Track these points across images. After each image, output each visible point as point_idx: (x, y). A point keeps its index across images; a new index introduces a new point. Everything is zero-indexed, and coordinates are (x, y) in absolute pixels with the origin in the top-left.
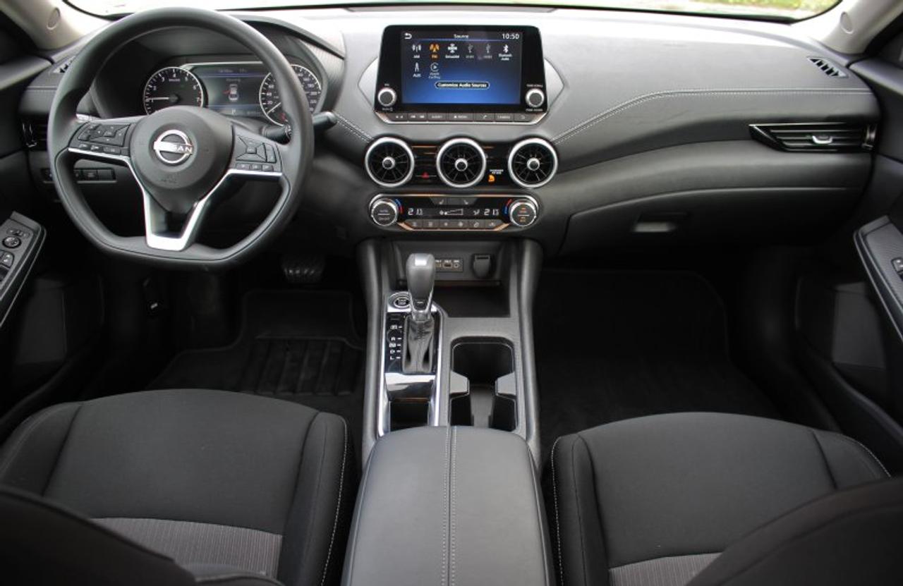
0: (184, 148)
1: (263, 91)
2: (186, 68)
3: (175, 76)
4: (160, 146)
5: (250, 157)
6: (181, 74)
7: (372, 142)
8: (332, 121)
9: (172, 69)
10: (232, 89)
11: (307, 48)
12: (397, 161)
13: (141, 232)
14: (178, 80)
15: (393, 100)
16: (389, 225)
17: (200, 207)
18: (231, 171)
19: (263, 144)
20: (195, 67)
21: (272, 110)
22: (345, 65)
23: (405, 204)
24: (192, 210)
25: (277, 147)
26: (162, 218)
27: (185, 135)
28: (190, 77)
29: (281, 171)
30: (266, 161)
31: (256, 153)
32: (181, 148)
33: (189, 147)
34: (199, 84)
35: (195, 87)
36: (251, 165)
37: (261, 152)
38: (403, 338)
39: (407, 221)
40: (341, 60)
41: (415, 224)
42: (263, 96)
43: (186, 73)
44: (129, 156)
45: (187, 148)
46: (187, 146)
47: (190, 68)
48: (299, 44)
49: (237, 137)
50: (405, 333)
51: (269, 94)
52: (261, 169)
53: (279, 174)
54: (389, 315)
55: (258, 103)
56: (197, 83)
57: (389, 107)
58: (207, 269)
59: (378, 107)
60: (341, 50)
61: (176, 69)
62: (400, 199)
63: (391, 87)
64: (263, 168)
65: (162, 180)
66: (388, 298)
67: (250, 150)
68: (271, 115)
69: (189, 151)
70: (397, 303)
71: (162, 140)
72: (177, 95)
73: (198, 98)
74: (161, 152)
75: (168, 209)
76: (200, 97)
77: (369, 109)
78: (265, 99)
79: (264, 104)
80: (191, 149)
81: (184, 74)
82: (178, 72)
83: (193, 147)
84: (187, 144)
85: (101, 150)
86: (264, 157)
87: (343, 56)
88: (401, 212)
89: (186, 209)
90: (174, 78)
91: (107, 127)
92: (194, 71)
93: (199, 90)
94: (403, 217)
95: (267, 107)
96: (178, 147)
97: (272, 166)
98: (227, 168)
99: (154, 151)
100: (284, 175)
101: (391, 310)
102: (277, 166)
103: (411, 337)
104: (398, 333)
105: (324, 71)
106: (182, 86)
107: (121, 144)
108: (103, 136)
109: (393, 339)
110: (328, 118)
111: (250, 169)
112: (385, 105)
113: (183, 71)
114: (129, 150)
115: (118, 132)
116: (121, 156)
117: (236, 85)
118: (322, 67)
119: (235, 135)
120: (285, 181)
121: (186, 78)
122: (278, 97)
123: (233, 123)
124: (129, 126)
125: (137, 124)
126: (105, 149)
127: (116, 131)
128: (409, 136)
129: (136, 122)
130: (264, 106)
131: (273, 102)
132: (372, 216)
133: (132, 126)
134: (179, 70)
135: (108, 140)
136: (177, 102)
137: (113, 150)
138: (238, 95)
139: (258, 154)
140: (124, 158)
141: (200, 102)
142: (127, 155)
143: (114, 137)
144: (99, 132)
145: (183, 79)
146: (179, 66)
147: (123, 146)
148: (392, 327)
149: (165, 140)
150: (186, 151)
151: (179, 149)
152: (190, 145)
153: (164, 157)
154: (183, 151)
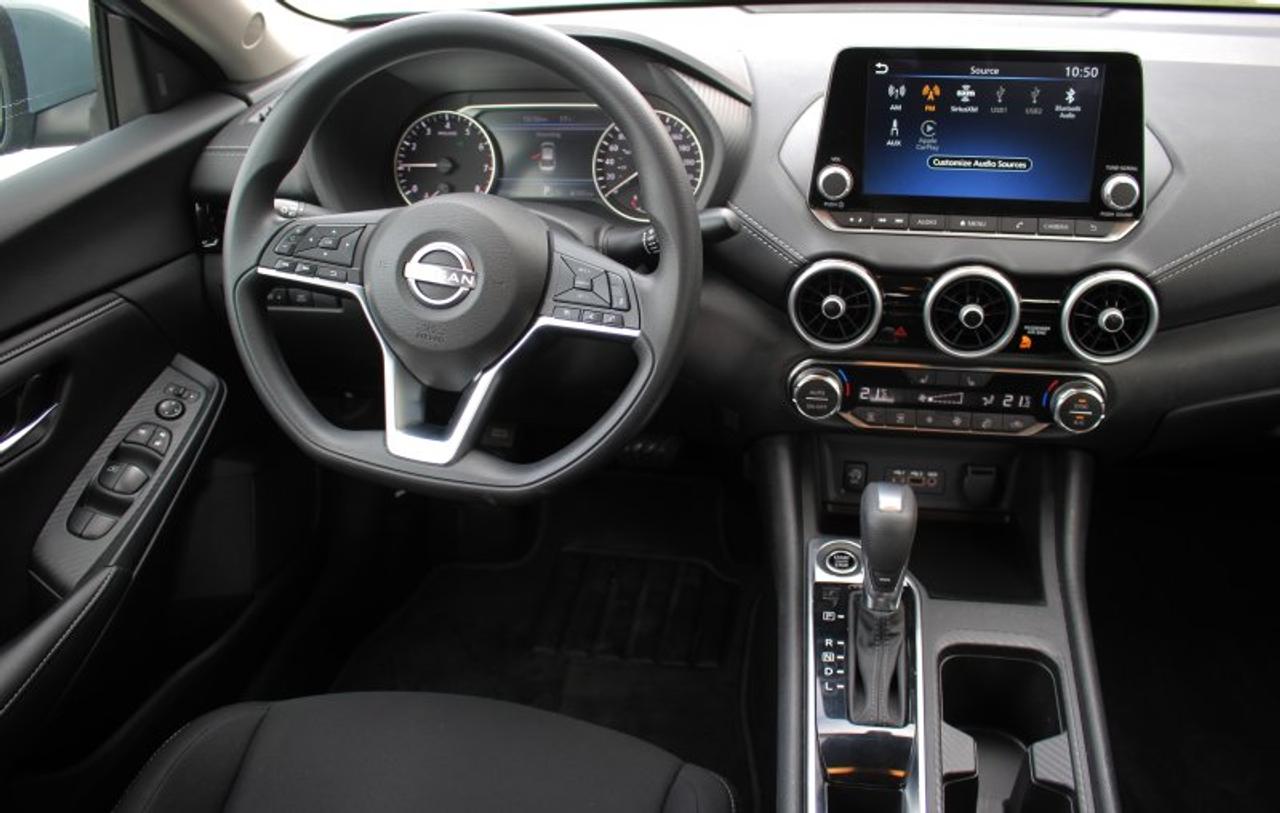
0: (460, 278)
1: (600, 156)
2: (466, 112)
3: (448, 126)
4: (415, 270)
5: (581, 296)
6: (459, 124)
7: (804, 266)
8: (731, 225)
9: (443, 115)
10: (545, 150)
11: (687, 87)
12: (848, 303)
13: (377, 423)
14: (454, 133)
15: (847, 190)
16: (827, 416)
17: (485, 382)
18: (543, 321)
19: (606, 272)
20: (483, 112)
21: (614, 190)
22: (754, 115)
23: (855, 378)
24: (471, 386)
25: (630, 276)
26: (416, 394)
27: (462, 253)
28: (474, 129)
29: (640, 328)
30: (611, 308)
31: (591, 290)
32: (453, 279)
33: (469, 275)
34: (489, 141)
35: (481, 147)
36: (581, 313)
37: (601, 288)
38: (846, 642)
39: (858, 409)
40: (746, 108)
41: (871, 417)
42: (599, 165)
43: (468, 121)
44: (362, 283)
45: (464, 277)
46: (464, 273)
47: (474, 113)
49: (556, 257)
50: (851, 630)
51: (610, 162)
52: (599, 321)
53: (635, 333)
54: (819, 586)
55: (591, 177)
56: (485, 140)
57: (838, 201)
58: (492, 501)
59: (816, 200)
60: (746, 90)
61: (450, 115)
62: (846, 369)
63: (842, 164)
64: (605, 321)
65: (417, 335)
66: (817, 551)
67: (579, 283)
68: (611, 198)
69: (471, 283)
70: (832, 561)
71: (420, 261)
72: (451, 160)
73: (486, 166)
74: (417, 282)
75: (427, 382)
76: (490, 165)
77: (799, 203)
78: (603, 170)
79: (601, 179)
80: (472, 278)
81: (464, 122)
82: (454, 119)
83: (476, 276)
84: (465, 269)
85: (312, 273)
86: (608, 300)
87: (749, 99)
88: (848, 394)
89: (456, 383)
90: (448, 130)
91: (325, 231)
92: (481, 119)
93: (490, 152)
94: (851, 402)
95: (606, 185)
96: (449, 276)
97: (622, 318)
98: (537, 315)
99: (406, 279)
100: (643, 334)
101: (821, 576)
102: (631, 317)
103: (861, 640)
104: (837, 630)
105: (717, 128)
106: (460, 144)
107: (349, 262)
108: (317, 246)
109: (829, 642)
110: (725, 220)
111: (580, 319)
112: (832, 198)
113: (462, 118)
114: (361, 274)
115: (343, 240)
116: (347, 284)
117: (552, 144)
118: (714, 122)
119: (554, 250)
120: (646, 346)
121: (467, 130)
122: (624, 167)
123: (549, 222)
124: (365, 227)
125: (379, 224)
126: (320, 272)
127: (341, 238)
128: (873, 257)
129: (375, 221)
130: (601, 183)
131: (617, 176)
132: (794, 400)
133: (370, 229)
134: (457, 116)
135: (325, 254)
136: (451, 172)
137: (334, 273)
138: (555, 163)
139: (595, 290)
140: (352, 288)
141: (489, 172)
142: (358, 281)
143: (336, 249)
144: (311, 240)
145: (461, 132)
146: (455, 110)
147: (351, 266)
148: (828, 615)
149: (424, 260)
150: (462, 282)
151: (451, 278)
152: (470, 271)
153: (421, 292)
154: (457, 281)
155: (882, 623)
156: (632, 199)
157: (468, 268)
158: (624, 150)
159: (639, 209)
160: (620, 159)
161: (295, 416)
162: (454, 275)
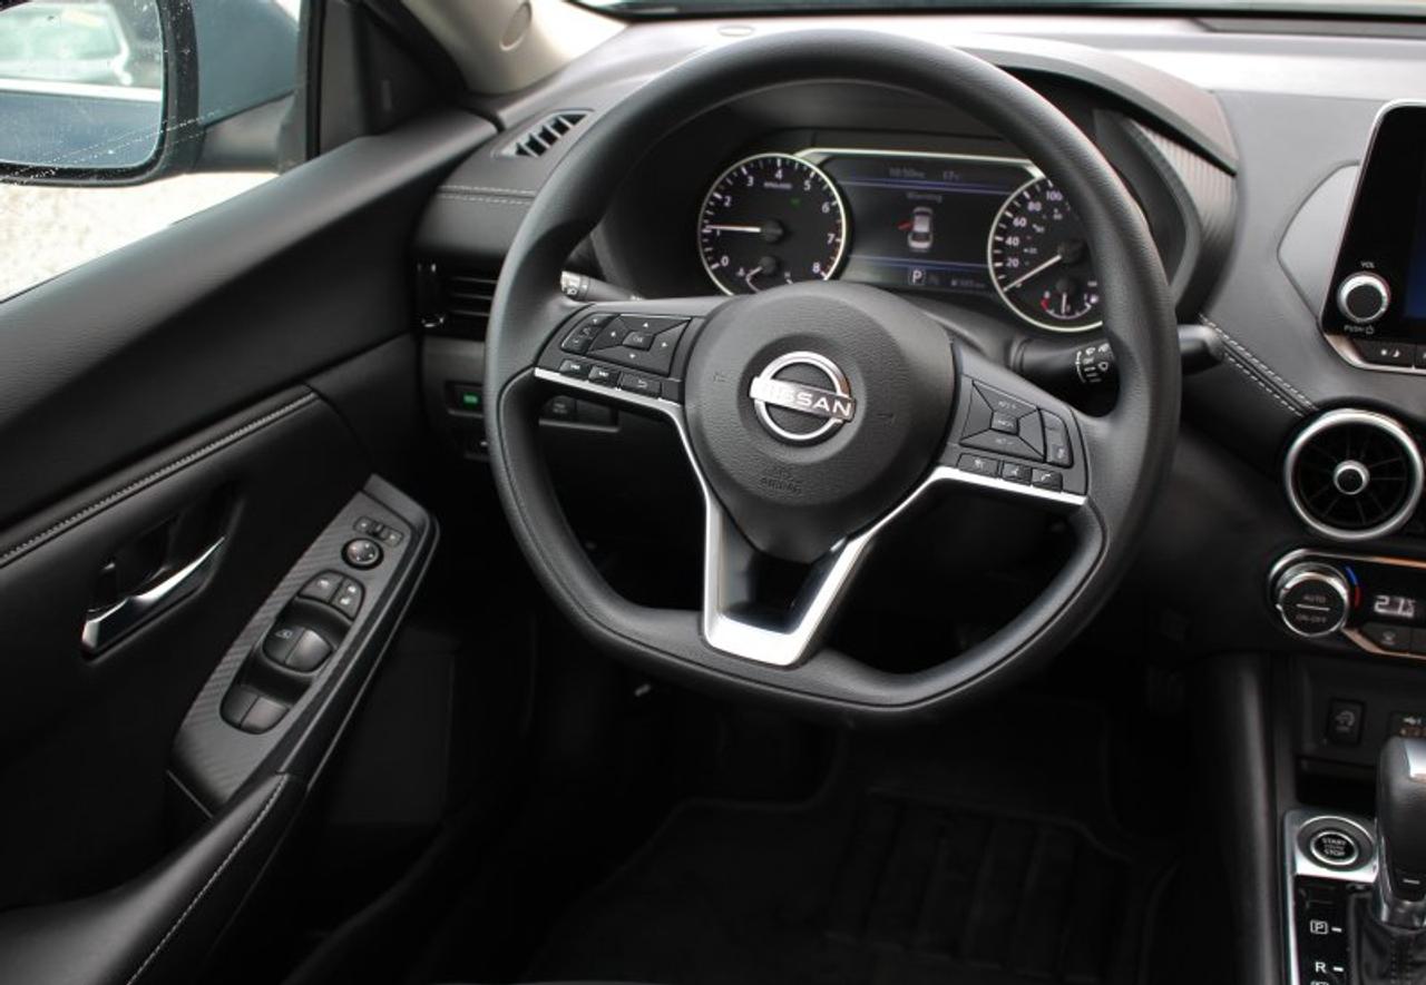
0: (831, 404)
1: (999, 232)
2: (808, 157)
3: (779, 175)
4: (766, 389)
5: (1000, 441)
6: (797, 173)
7: (1312, 416)
8: (1212, 351)
9: (774, 159)
10: (917, 218)
12: (1372, 473)
13: (690, 600)
14: (787, 186)
15: (1383, 310)
16: (1326, 633)
17: (850, 554)
18: (942, 473)
19: (1039, 409)
20: (832, 158)
21: (1017, 283)
22: (1240, 192)
23: (1369, 582)
24: (829, 559)
25: (1075, 419)
26: (743, 561)
28: (817, 181)
29: (1085, 494)
30: (1044, 461)
31: (1016, 433)
32: (823, 404)
33: (844, 402)
34: (839, 201)
35: (826, 208)
36: (1001, 464)
37: (1030, 431)
38: (1347, 969)
39: (1369, 627)
40: (1229, 179)
41: (1389, 639)
42: (996, 245)
43: (810, 170)
44: (681, 401)
45: (838, 403)
46: (838, 398)
47: (819, 159)
48: (1133, 134)
49: (966, 383)
50: (1352, 950)
51: (1013, 241)
52: (1025, 478)
53: (1079, 500)
54: (1302, 881)
55: (985, 262)
56: (833, 198)
57: (1366, 325)
58: (851, 724)
59: (1333, 320)
60: (1228, 154)
61: (784, 160)
62: (1356, 566)
63: (1374, 272)
64: (1034, 480)
65: (764, 480)
66: (1298, 829)
67: (999, 422)
68: (1011, 294)
69: (846, 412)
70: (1320, 846)
71: (775, 377)
72: (781, 224)
73: (832, 236)
74: (768, 405)
75: (760, 544)
76: (838, 235)
77: (1307, 327)
78: (1003, 252)
79: (999, 264)
80: (849, 405)
81: (803, 172)
82: (788, 166)
83: (855, 404)
84: (839, 393)
85: (611, 382)
86: (1042, 452)
87: (1233, 166)
88: (1357, 603)
89: (808, 551)
90: (777, 181)
91: (633, 323)
92: (827, 167)
93: (839, 216)
94: (1361, 615)
95: (1007, 275)
96: (815, 400)
97: (1061, 477)
98: (934, 463)
99: (753, 400)
100: (1090, 502)
101: (1305, 867)
102: (1074, 476)
103: (1368, 967)
104: (1331, 949)
105: (1193, 208)
106: (795, 202)
107: (665, 369)
108: (621, 344)
109: (1320, 966)
110: (1204, 344)
111: (997, 475)
112: (1358, 320)
113: (801, 165)
114: (682, 386)
115: (657, 337)
116: (660, 400)
117: (928, 210)
118: (1189, 200)
119: (962, 373)
120: (1094, 518)
121: (807, 183)
122: (1033, 251)
123: (952, 333)
124: (689, 321)
125: (709, 318)
126: (624, 380)
127: (655, 335)
128: (1414, 409)
129: (704, 314)
130: (998, 271)
131: (1021, 261)
132: (1279, 607)
133: (696, 324)
134: (793, 162)
135: (632, 356)
136: (780, 240)
137: (642, 384)
138: (931, 237)
139: (1021, 434)
140: (668, 407)
141: (837, 245)
142: (676, 398)
143: (648, 350)
144: (613, 334)
145: (799, 185)
146: (792, 153)
147: (668, 375)
148: (1317, 926)
149: (782, 376)
150: (835, 410)
151: (818, 404)
152: (846, 396)
153: (772, 419)
154: (828, 409)
155: (1403, 943)
156: (1042, 298)
157: (843, 391)
158: (1035, 226)
159: (1051, 312)
160: (1029, 238)
161: (574, 584)
162: (823, 399)
